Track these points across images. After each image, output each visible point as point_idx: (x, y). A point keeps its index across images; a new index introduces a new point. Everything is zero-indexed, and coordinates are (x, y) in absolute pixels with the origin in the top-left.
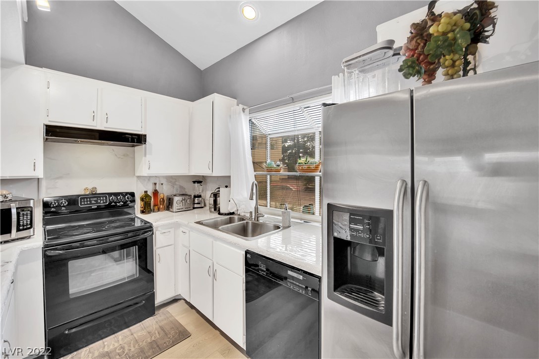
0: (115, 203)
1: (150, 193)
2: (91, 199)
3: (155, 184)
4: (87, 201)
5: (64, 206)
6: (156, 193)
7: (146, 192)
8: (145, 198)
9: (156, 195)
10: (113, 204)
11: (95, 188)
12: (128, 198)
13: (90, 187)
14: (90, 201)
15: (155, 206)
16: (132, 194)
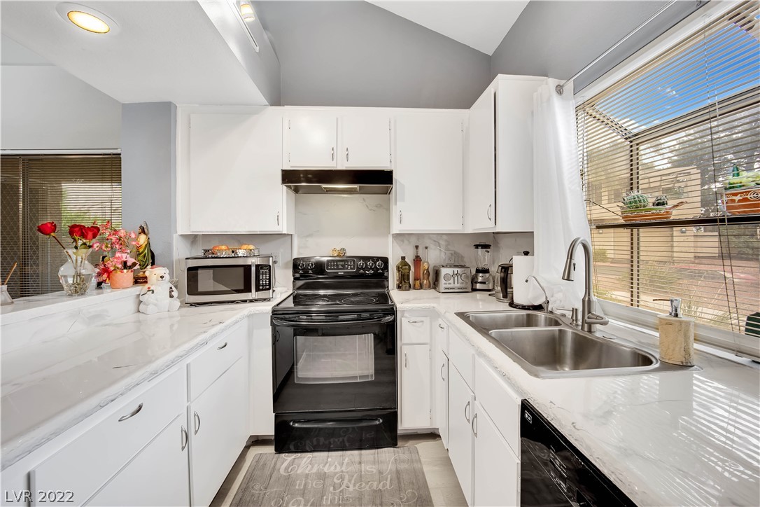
0: (363, 269)
1: (409, 260)
2: (338, 263)
3: (417, 247)
4: (334, 265)
5: (311, 269)
6: (418, 260)
7: (403, 258)
8: (403, 267)
9: (417, 264)
10: (362, 271)
11: (344, 249)
12: (379, 265)
13: (338, 248)
14: (337, 265)
15: (416, 279)
16: (385, 261)
